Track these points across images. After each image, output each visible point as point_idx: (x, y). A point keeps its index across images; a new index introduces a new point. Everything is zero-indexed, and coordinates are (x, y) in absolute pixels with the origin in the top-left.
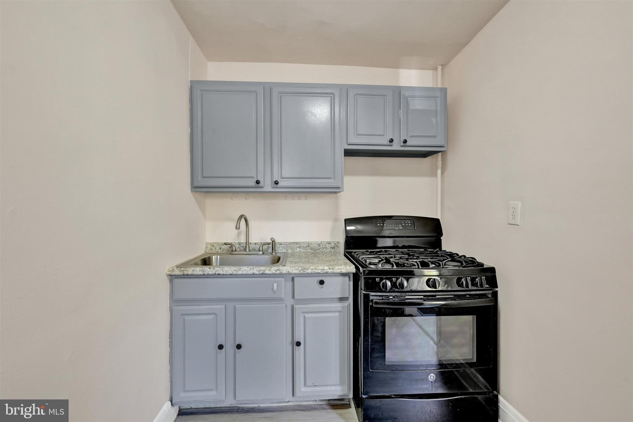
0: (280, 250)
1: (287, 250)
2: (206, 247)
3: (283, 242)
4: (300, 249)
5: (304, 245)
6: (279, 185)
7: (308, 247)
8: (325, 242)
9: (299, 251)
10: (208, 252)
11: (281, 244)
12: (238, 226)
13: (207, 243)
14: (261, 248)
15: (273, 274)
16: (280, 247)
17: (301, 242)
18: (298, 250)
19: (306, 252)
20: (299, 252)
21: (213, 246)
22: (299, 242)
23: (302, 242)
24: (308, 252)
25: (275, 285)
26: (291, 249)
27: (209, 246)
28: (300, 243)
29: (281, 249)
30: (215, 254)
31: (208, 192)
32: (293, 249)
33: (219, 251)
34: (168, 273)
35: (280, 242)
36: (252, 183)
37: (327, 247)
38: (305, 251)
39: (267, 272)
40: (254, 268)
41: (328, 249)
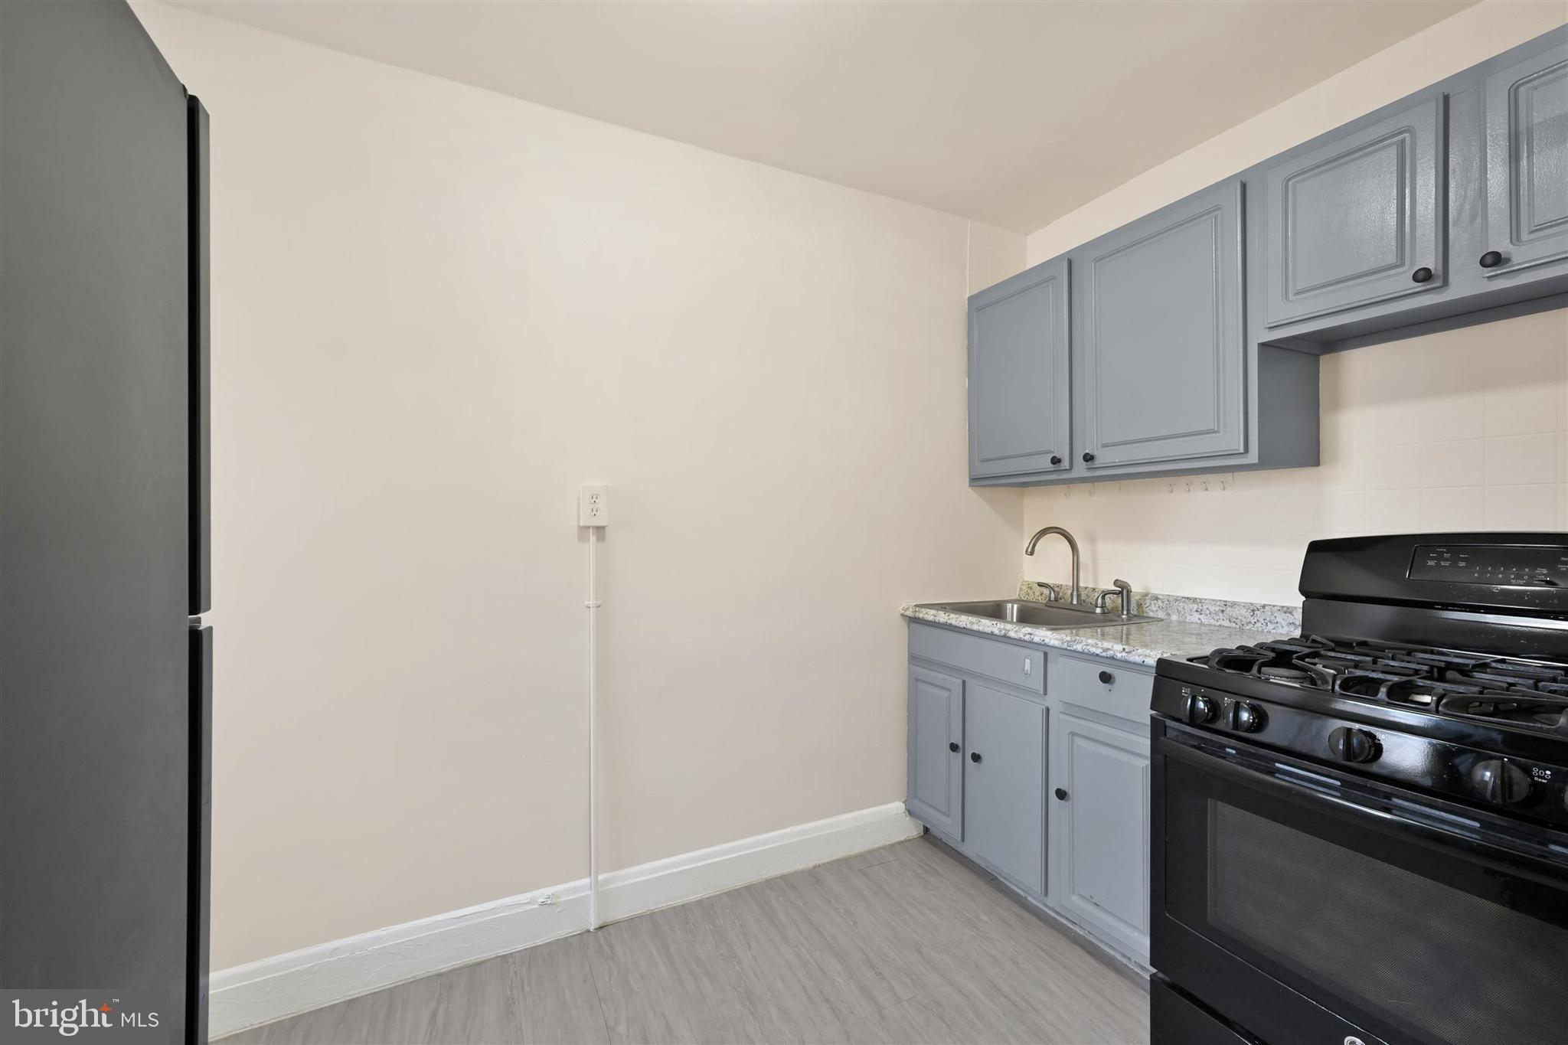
0: (1153, 611)
1: (1169, 615)
2: (1021, 590)
3: (1163, 595)
4: (1200, 616)
5: (1212, 609)
6: (1097, 463)
7: (1220, 614)
8: (1274, 606)
9: (1199, 622)
10: (1023, 598)
11: (1157, 599)
12: (1030, 550)
13: (1023, 581)
14: (1100, 601)
15: (1020, 640)
16: (1153, 605)
17: (1206, 600)
18: (1195, 617)
19: (1215, 626)
20: (1197, 623)
21: (1031, 588)
22: (1201, 600)
23: (1210, 600)
24: (1220, 625)
25: (1028, 661)
26: (1179, 612)
27: (1024, 588)
28: (1203, 601)
29: (1154, 609)
30: (1013, 602)
31: (1024, 485)
32: (1183, 613)
33: (1040, 598)
34: (909, 613)
35: (1157, 593)
36: (1046, 463)
37: (1279, 619)
38: (1213, 622)
39: (1012, 634)
40: (998, 625)
41: (1283, 627)
